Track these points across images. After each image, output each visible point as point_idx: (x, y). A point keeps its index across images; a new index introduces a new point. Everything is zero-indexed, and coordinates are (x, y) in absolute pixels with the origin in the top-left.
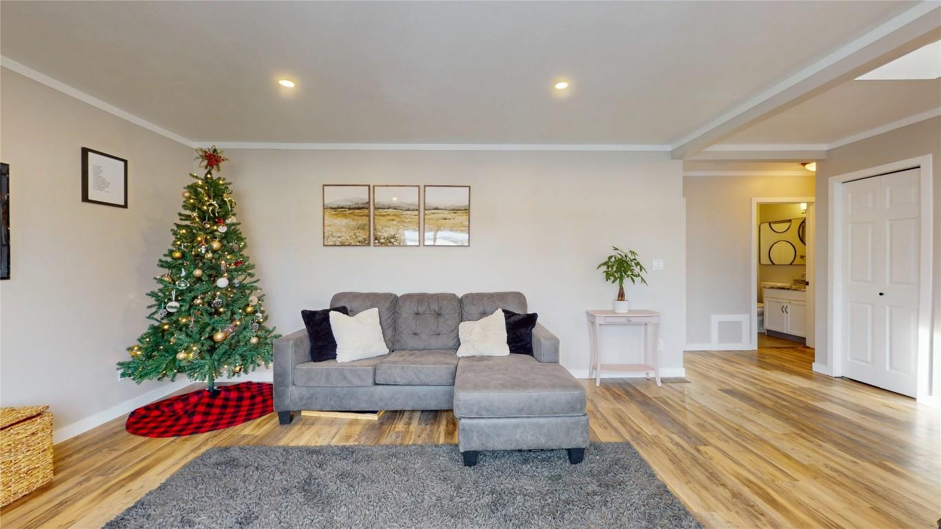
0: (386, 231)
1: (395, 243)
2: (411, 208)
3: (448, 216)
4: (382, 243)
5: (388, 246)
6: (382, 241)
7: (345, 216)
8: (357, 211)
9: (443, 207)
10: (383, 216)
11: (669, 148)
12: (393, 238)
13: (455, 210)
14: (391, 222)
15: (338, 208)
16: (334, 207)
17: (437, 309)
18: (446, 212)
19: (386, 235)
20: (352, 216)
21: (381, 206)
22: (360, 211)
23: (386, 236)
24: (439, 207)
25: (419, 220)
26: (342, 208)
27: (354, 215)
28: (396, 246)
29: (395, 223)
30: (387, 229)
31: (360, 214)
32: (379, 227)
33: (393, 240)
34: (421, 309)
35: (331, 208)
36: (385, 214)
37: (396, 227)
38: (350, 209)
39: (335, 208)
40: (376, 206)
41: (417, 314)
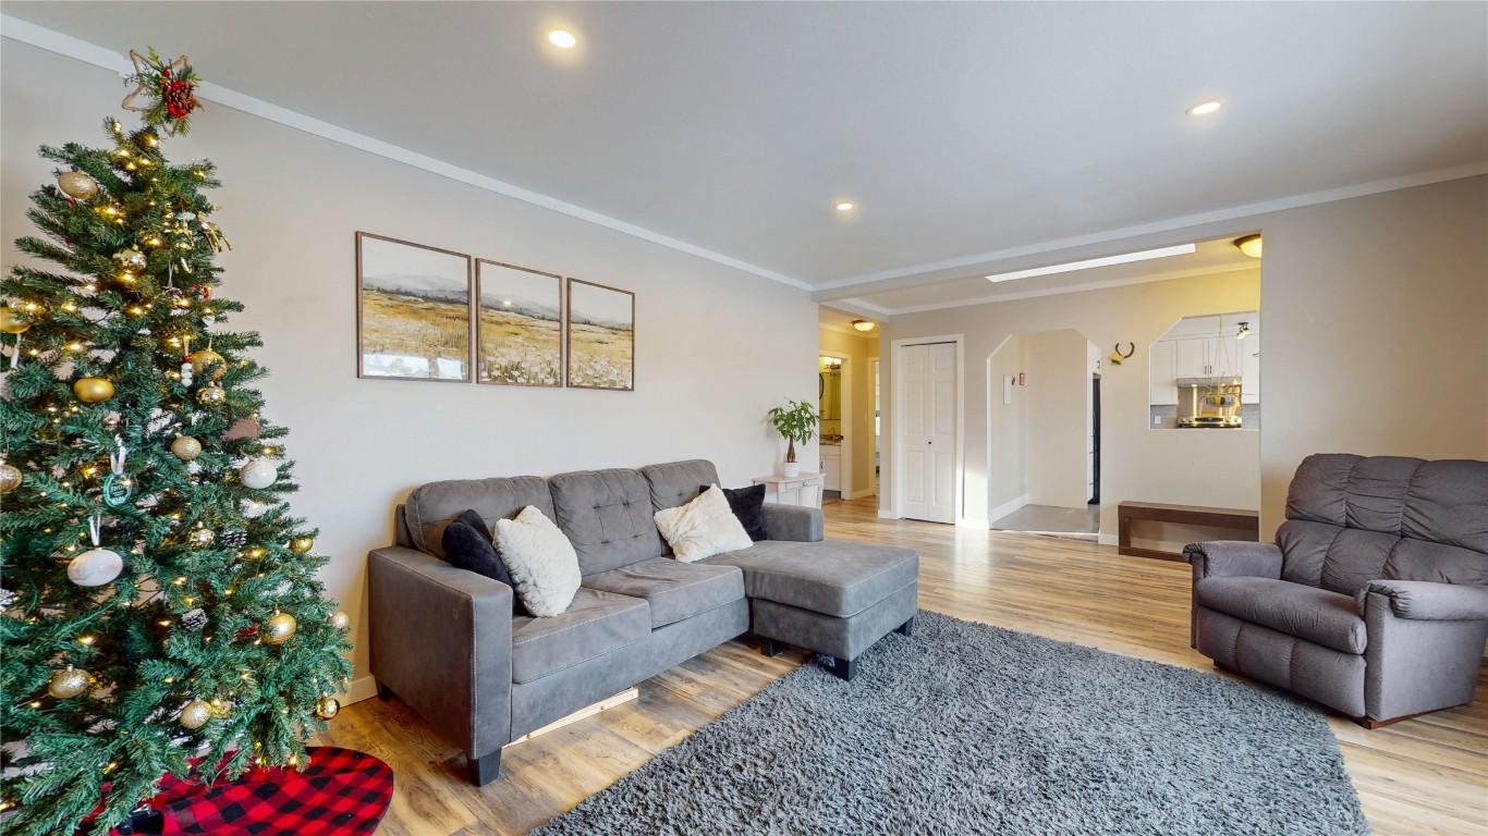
0: (503, 355)
1: (520, 380)
2: (549, 315)
3: (604, 338)
4: (496, 378)
5: (507, 384)
6: (496, 373)
7: (415, 313)
8: (443, 306)
9: (597, 321)
10: (498, 323)
11: (810, 287)
12: (517, 369)
13: (614, 329)
14: (512, 338)
15: (398, 292)
16: (388, 289)
17: (623, 495)
18: (602, 330)
19: (504, 362)
20: (431, 315)
21: (493, 304)
22: (450, 307)
23: (503, 364)
24: (592, 321)
25: (561, 339)
26: (407, 294)
27: (438, 315)
28: (522, 384)
29: (520, 339)
30: (505, 351)
31: (451, 314)
32: (489, 345)
33: (516, 373)
34: (602, 500)
35: (379, 290)
36: (501, 320)
37: (521, 349)
38: (426, 299)
39: (392, 293)
40: (486, 302)
41: (597, 507)
